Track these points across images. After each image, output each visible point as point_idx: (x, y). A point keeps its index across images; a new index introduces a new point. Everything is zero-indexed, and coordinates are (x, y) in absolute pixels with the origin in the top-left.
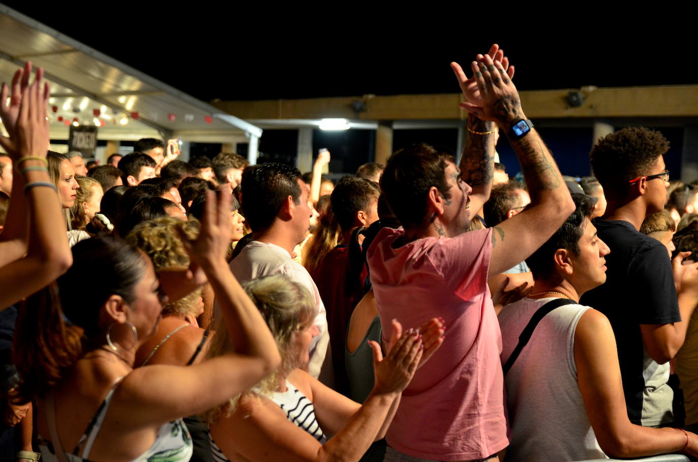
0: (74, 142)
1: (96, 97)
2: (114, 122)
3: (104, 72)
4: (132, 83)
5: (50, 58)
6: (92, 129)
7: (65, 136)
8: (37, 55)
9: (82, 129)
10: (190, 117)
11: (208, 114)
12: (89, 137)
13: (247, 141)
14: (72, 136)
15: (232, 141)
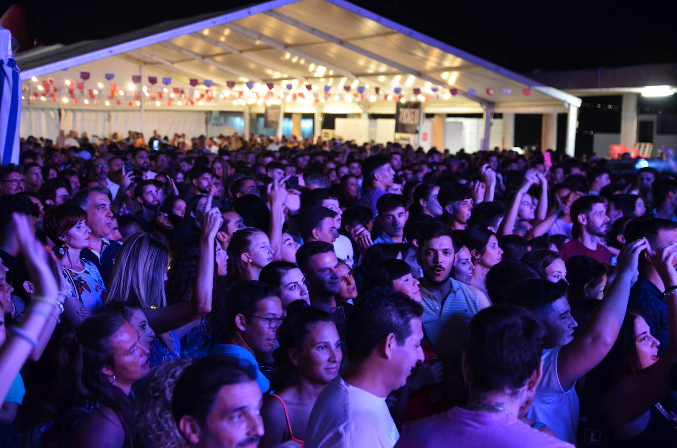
0: (400, 119)
1: (419, 74)
2: (437, 97)
3: (426, 52)
4: (453, 60)
5: (376, 40)
6: (417, 105)
7: (392, 110)
8: (363, 38)
9: (408, 105)
10: (509, 91)
11: (526, 87)
12: (414, 113)
13: (566, 111)
14: (398, 112)
15: (553, 111)
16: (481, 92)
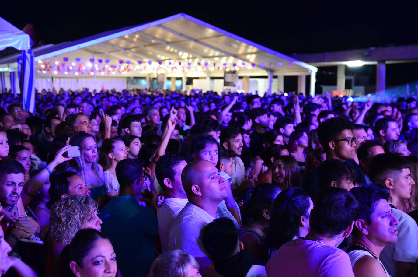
0: (226, 79)
1: (236, 56)
2: (245, 68)
3: (239, 45)
4: (252, 49)
5: (213, 39)
6: (234, 72)
7: (222, 75)
8: (206, 38)
9: (230, 72)
10: (281, 64)
11: (289, 62)
12: (233, 76)
13: (310, 74)
14: (225, 76)
15: (303, 74)
16: (267, 65)
